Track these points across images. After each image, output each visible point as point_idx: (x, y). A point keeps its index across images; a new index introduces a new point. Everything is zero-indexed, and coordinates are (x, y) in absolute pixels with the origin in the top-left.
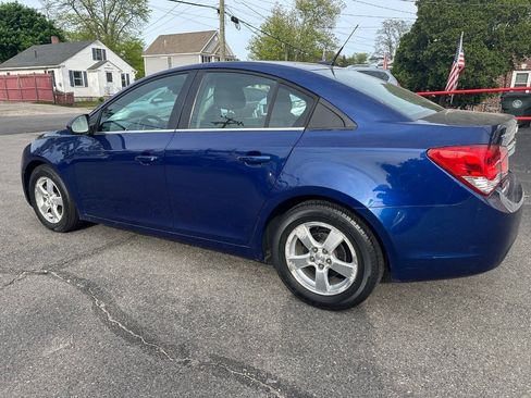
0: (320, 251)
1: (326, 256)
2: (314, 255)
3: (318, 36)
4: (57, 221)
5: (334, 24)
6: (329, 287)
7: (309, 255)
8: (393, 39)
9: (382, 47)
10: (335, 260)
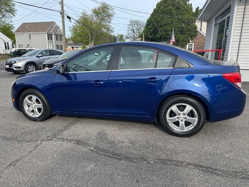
0: (182, 114)
1: (184, 116)
2: (179, 116)
3: (104, 26)
4: (37, 116)
5: (111, 21)
6: (185, 128)
7: (177, 117)
8: (134, 29)
9: (130, 32)
10: (188, 117)
